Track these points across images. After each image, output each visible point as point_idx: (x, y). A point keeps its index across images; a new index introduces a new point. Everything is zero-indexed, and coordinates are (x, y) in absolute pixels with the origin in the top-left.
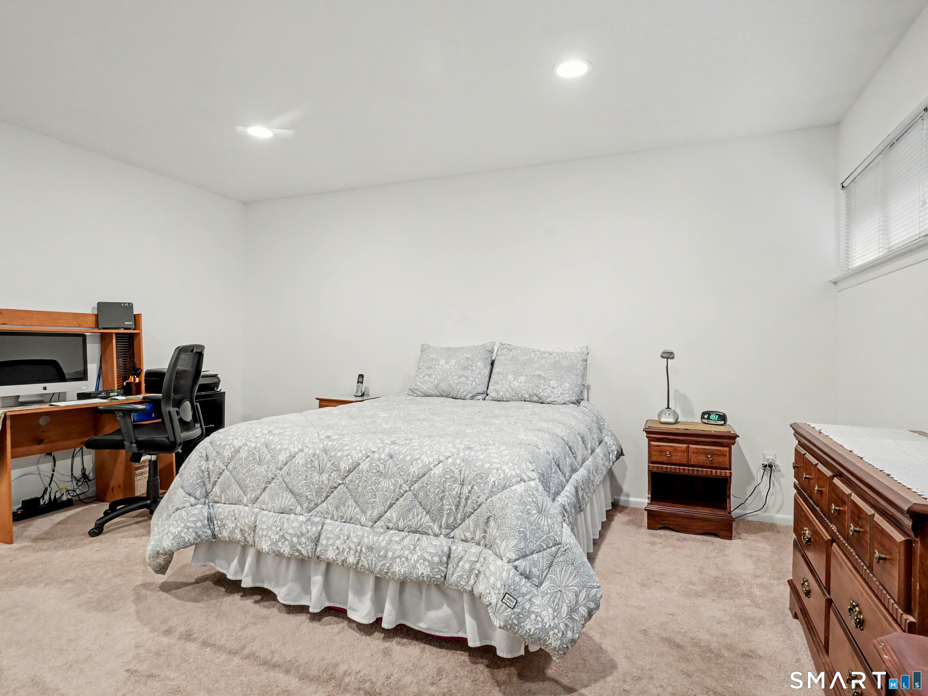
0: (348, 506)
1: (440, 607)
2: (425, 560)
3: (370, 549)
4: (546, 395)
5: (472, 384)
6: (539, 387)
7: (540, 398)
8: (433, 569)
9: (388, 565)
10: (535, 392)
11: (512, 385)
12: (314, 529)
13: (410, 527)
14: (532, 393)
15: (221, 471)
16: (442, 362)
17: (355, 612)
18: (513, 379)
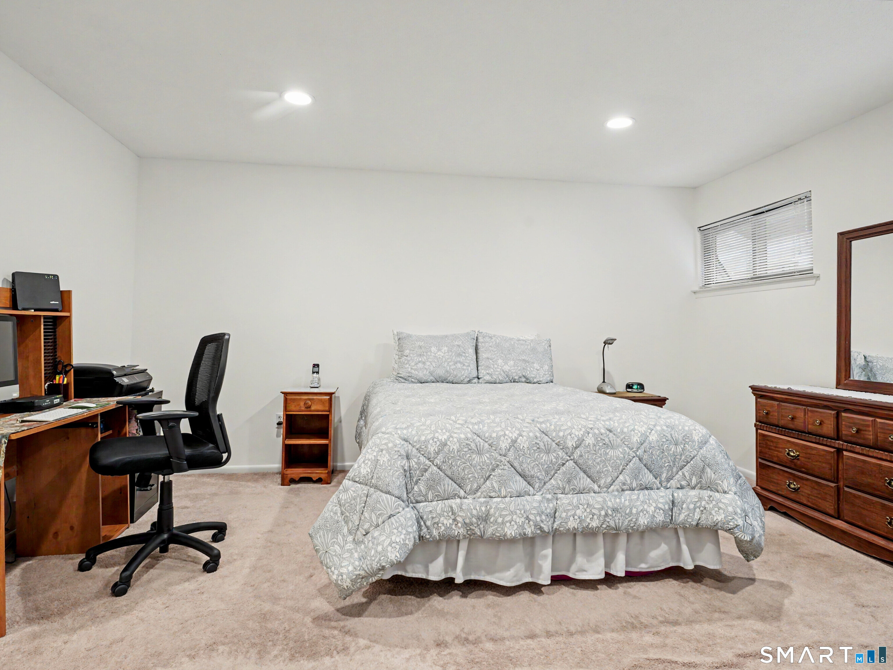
0: (580, 479)
1: (659, 545)
2: (660, 509)
3: (615, 510)
4: (533, 376)
5: (468, 369)
6: (527, 370)
7: (527, 379)
8: (666, 514)
9: (634, 520)
10: (524, 374)
11: (503, 368)
12: (551, 505)
13: (641, 485)
14: (521, 375)
15: (427, 467)
16: (433, 349)
17: (585, 573)
18: (503, 364)
